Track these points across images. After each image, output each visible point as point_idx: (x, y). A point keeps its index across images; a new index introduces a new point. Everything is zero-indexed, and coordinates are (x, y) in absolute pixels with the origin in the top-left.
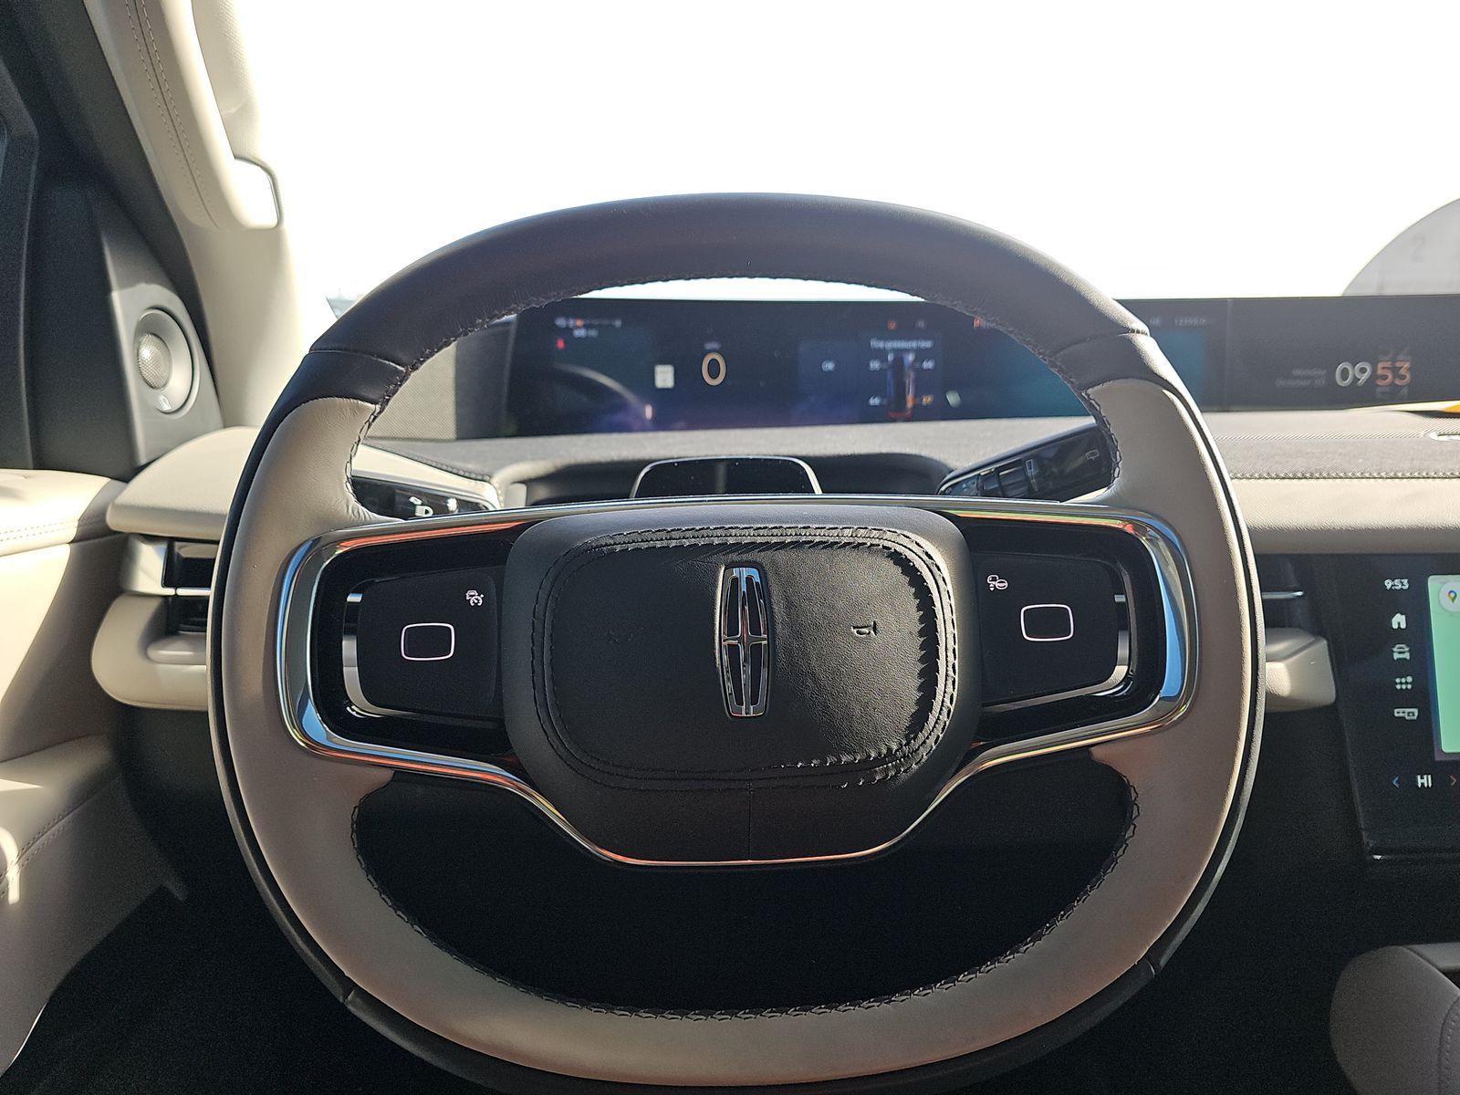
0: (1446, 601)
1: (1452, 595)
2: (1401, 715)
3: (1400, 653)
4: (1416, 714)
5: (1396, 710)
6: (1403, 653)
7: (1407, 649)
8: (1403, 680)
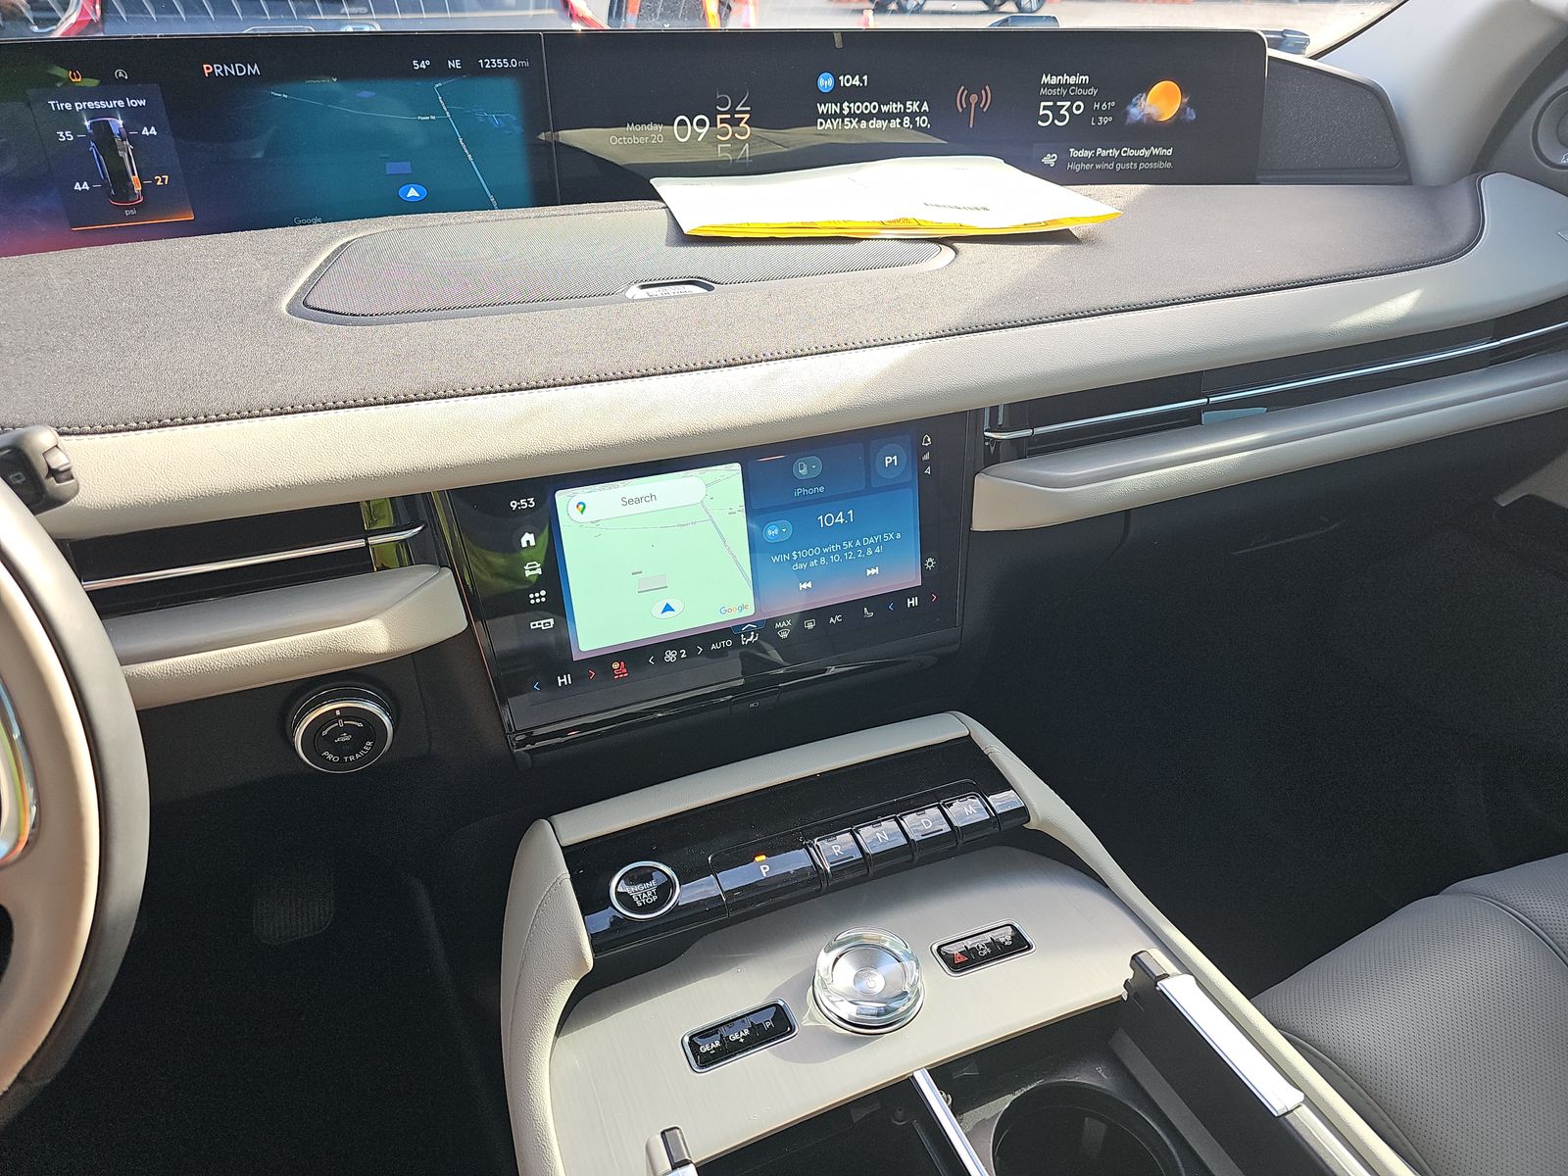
0: (575, 513)
1: (581, 506)
2: (537, 626)
3: (531, 570)
4: (552, 623)
5: (532, 624)
6: (535, 569)
7: (539, 565)
8: (537, 595)
